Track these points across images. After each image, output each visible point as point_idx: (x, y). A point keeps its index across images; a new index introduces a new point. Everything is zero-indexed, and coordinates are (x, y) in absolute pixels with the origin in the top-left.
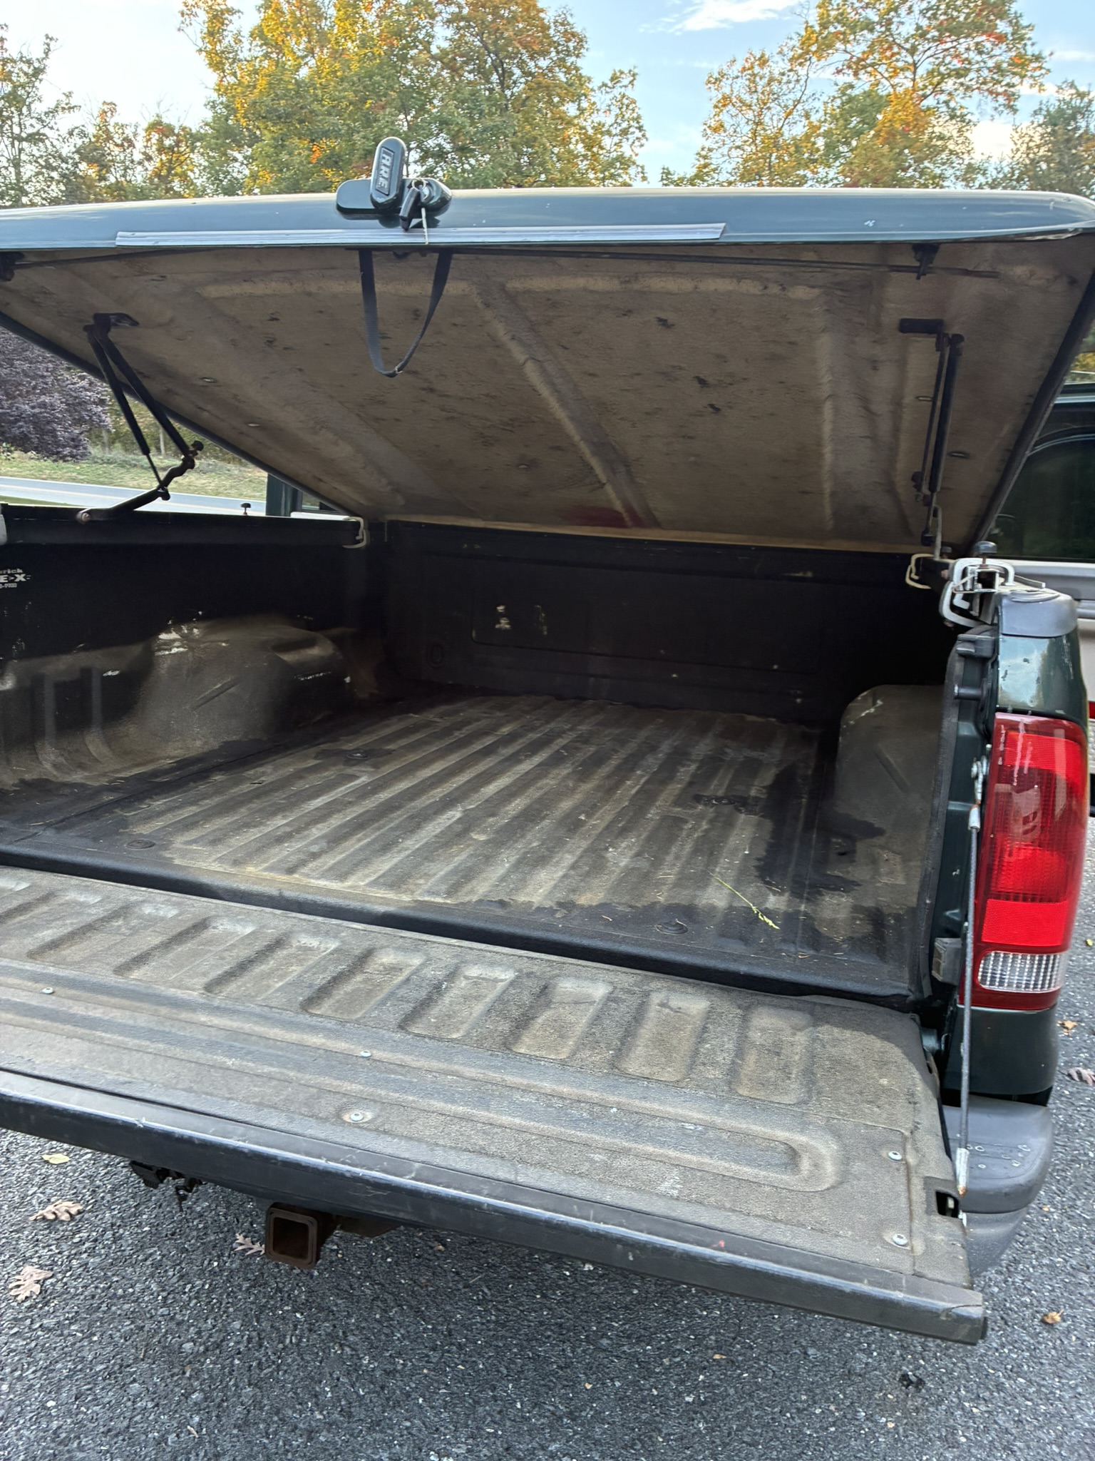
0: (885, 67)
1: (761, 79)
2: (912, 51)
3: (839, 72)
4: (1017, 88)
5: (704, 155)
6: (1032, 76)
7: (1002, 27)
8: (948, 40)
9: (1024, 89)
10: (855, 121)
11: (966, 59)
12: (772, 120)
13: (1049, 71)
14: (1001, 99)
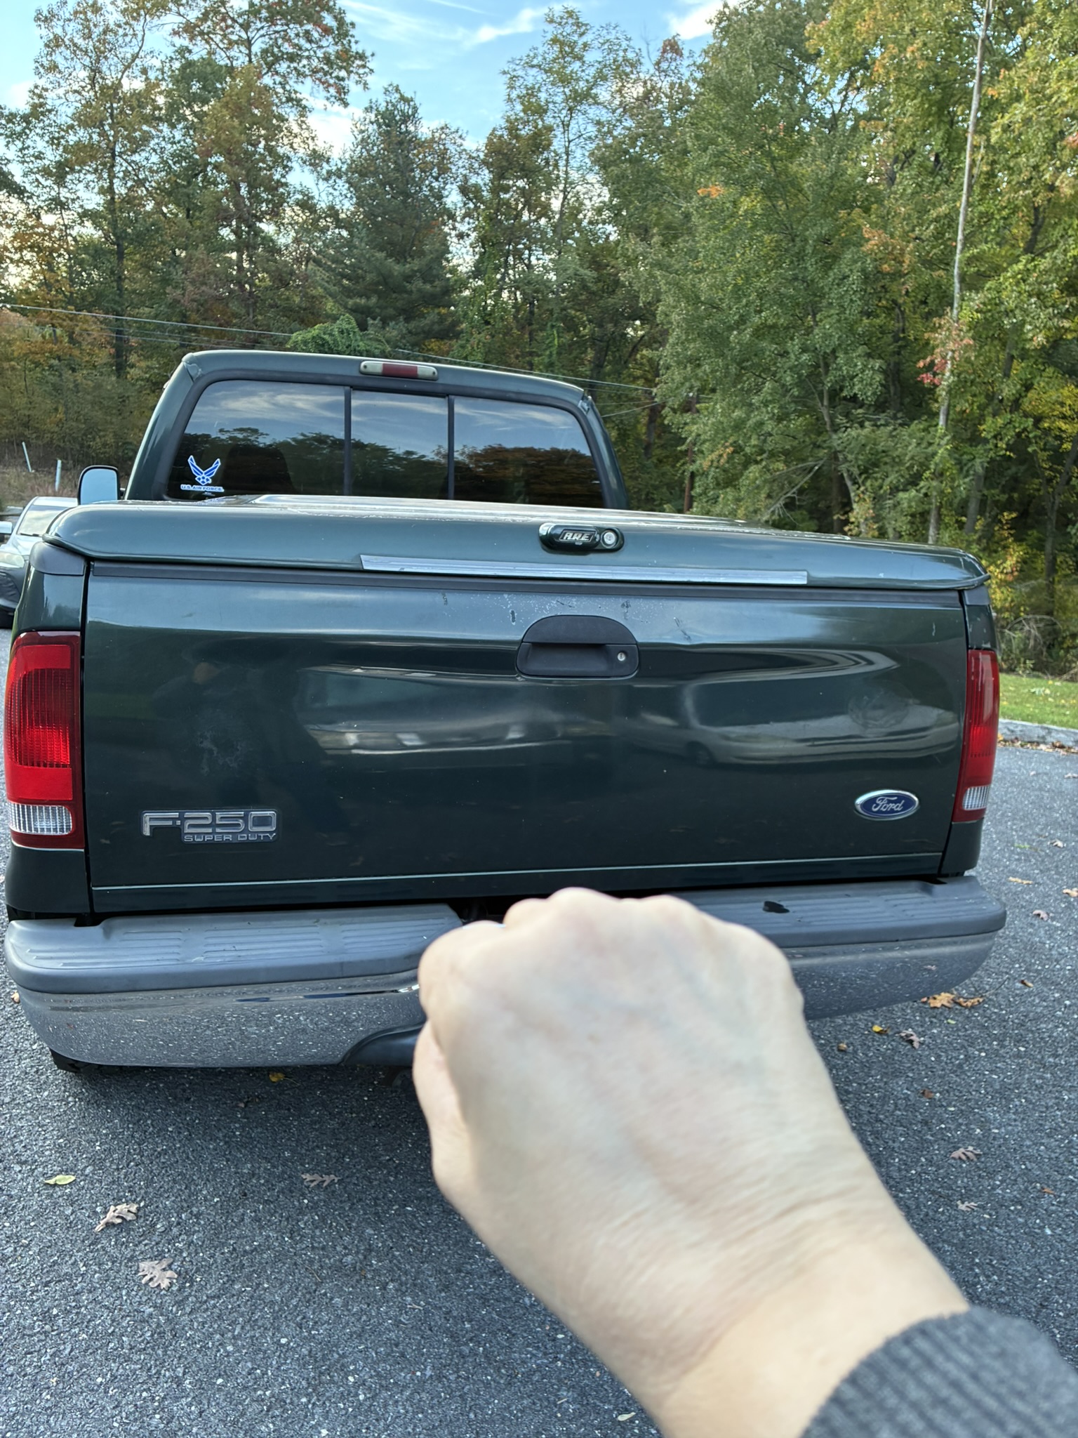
0: (219, 37)
1: (95, 26)
2: (246, 26)
3: (175, 33)
4: (347, 82)
5: (38, 94)
6: (357, 73)
7: (329, 20)
8: (279, 22)
9: (350, 84)
10: (196, 87)
11: (297, 45)
12: (111, 72)
13: (372, 71)
14: (332, 91)
